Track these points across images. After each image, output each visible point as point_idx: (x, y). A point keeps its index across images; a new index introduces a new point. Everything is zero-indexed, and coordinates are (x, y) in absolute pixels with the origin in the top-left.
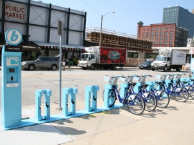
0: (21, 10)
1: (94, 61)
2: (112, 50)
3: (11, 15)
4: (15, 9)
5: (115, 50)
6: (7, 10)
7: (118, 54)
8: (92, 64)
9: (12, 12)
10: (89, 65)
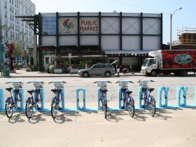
0: (94, 22)
1: (154, 66)
2: (180, 52)
3: (85, 29)
4: (89, 23)
5: (185, 52)
6: (82, 25)
7: (189, 57)
8: (153, 70)
9: (87, 26)
10: (149, 71)
